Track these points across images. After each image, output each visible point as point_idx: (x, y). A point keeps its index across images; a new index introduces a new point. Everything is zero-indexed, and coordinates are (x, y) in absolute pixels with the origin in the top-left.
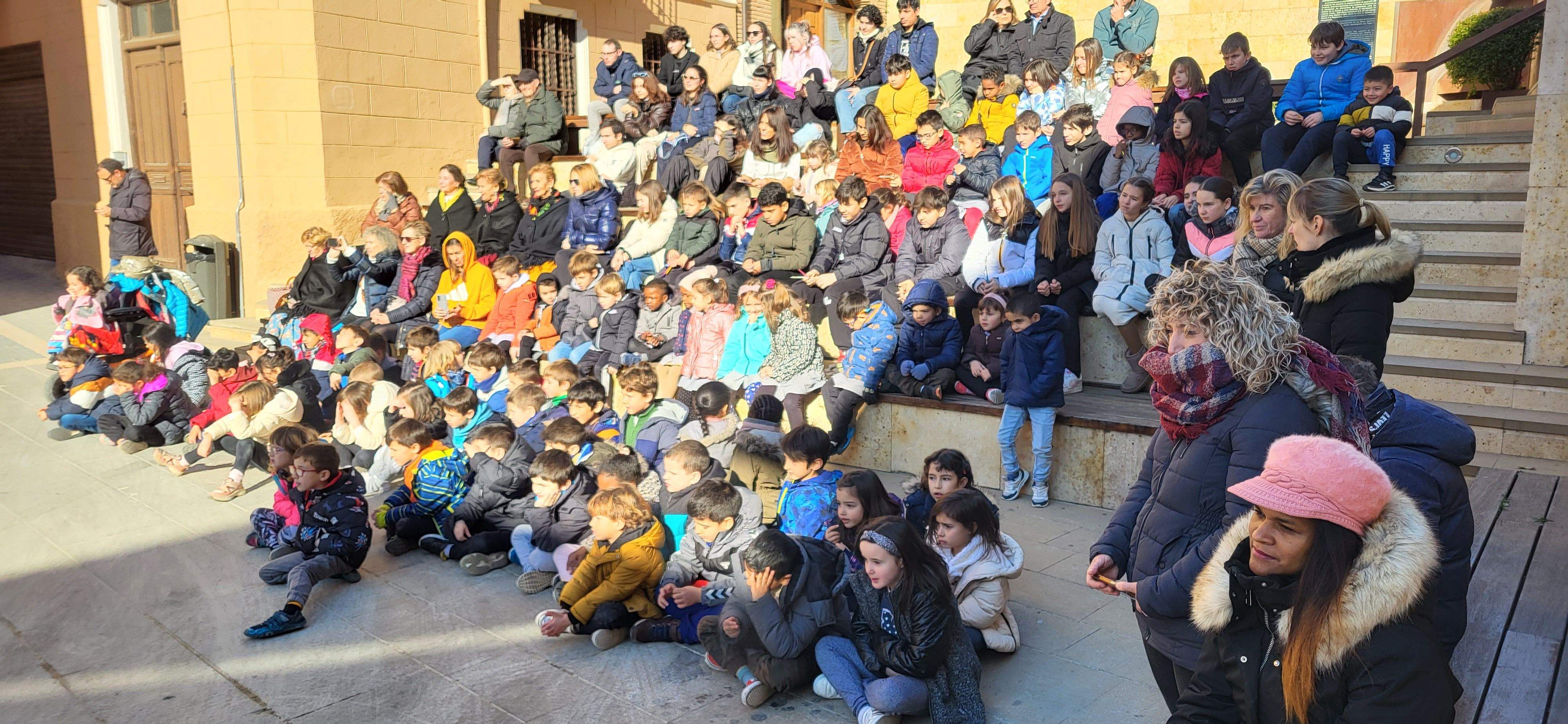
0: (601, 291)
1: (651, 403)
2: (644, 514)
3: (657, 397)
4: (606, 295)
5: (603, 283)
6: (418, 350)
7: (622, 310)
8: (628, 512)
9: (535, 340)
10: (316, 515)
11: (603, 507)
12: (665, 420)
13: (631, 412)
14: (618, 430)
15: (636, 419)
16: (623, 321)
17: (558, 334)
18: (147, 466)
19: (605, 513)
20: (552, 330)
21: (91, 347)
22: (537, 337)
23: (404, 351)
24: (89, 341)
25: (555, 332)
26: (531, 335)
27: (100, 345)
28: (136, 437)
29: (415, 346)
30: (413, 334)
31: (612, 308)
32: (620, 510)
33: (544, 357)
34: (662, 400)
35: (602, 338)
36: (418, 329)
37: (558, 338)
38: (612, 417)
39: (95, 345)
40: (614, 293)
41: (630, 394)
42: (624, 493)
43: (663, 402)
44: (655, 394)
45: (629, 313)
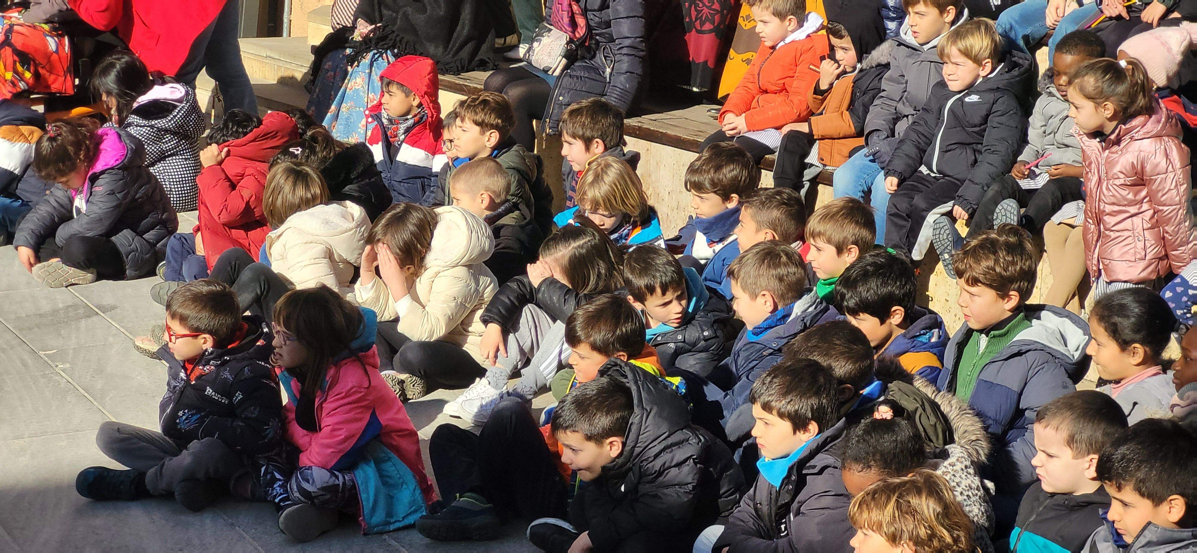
0: (953, 51)
1: (1016, 311)
2: (956, 540)
3: (1034, 300)
4: (962, 59)
5: (957, 35)
6: (579, 145)
7: (991, 97)
8: (923, 532)
9: (809, 140)
10: (209, 391)
11: (875, 515)
12: (1042, 349)
13: (974, 325)
14: (941, 358)
15: (984, 340)
16: (993, 120)
17: (859, 133)
18: (90, 313)
19: (878, 527)
20: (847, 124)
21: (22, 79)
22: (816, 134)
23: (556, 140)
24: (20, 68)
25: (852, 130)
26: (804, 128)
27: (37, 76)
28: (81, 259)
29: (574, 136)
30: (572, 113)
31: (970, 89)
32: (908, 525)
33: (825, 178)
34: (1041, 308)
35: (944, 151)
36: (585, 103)
37: (861, 141)
38: (930, 328)
39: (28, 75)
40: (977, 61)
41: (974, 290)
42: (919, 492)
43: (1044, 314)
44: (1025, 294)
45: (1005, 103)
